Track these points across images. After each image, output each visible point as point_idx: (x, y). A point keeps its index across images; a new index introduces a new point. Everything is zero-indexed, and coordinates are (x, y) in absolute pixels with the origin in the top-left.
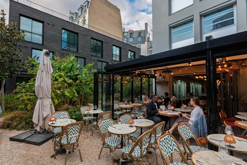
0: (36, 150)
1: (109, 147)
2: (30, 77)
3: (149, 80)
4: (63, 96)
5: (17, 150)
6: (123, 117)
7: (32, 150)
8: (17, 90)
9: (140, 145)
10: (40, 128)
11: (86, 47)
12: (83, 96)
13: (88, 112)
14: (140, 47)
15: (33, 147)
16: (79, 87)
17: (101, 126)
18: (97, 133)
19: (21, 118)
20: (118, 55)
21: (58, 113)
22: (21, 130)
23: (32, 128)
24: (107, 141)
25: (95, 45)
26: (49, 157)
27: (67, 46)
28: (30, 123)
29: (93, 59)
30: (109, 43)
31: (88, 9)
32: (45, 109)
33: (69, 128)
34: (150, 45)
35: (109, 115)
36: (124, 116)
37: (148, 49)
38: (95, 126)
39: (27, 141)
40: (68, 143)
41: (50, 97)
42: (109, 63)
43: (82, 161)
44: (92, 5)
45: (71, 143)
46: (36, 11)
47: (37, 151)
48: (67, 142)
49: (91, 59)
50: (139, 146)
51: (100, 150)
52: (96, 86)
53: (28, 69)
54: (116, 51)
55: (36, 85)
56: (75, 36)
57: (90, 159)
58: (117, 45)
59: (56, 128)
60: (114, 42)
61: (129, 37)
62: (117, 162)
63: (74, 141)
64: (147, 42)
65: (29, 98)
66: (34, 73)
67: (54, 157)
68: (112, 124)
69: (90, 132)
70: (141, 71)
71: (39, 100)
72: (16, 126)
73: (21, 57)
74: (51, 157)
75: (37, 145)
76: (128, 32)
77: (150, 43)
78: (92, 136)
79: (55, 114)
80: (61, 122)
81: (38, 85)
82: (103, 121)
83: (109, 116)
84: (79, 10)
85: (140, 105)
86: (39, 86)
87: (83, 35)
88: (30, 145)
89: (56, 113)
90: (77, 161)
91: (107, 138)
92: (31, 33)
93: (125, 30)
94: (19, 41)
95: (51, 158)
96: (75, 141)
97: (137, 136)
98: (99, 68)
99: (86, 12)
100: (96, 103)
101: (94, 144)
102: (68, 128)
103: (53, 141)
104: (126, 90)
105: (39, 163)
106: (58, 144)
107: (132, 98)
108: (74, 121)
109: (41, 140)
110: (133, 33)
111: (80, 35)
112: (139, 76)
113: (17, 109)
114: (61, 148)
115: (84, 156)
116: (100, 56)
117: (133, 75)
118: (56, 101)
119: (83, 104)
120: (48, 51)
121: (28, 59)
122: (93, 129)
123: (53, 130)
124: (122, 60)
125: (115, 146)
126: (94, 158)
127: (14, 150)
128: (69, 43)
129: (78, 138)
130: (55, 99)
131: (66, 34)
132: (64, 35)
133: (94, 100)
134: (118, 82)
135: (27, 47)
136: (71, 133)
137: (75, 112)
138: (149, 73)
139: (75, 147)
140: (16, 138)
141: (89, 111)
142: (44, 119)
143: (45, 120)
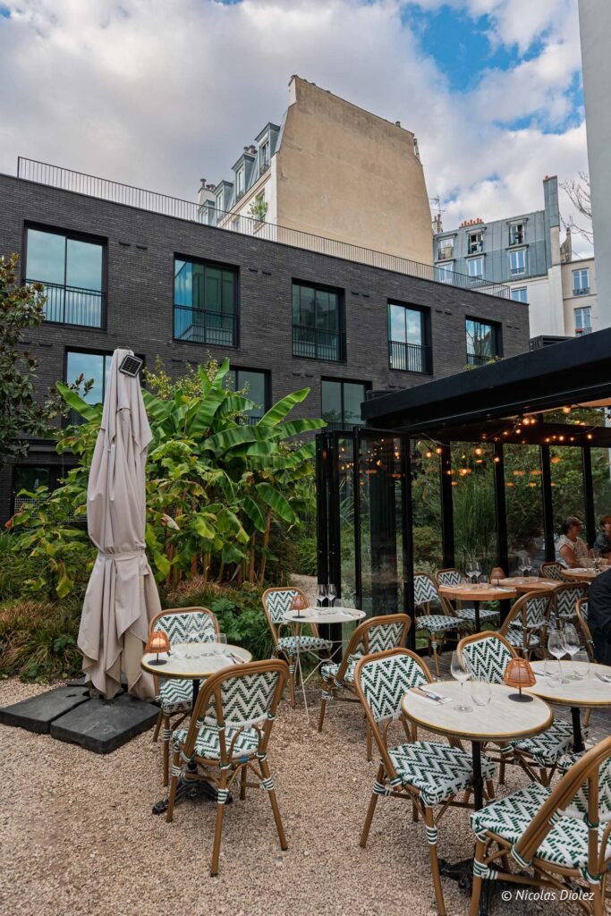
0: (92, 772)
1: (409, 792)
2: (63, 463)
3: (587, 456)
4: (188, 541)
5: (27, 765)
6: (471, 645)
7: (78, 769)
8: (21, 517)
9: (586, 804)
10: (108, 677)
11: (271, 324)
12: (267, 539)
13: (299, 617)
14: (524, 296)
15: (82, 759)
16: (250, 499)
17: (367, 687)
18: (340, 716)
19: (33, 632)
20: (414, 346)
21: (173, 616)
22: (37, 680)
23: (73, 675)
24: (400, 763)
25: (307, 311)
26: (145, 812)
27: (195, 324)
28: (67, 651)
29: (302, 371)
30: (370, 292)
31: (275, 157)
32: (123, 597)
33: (226, 685)
34: (577, 281)
35: (397, 630)
36: (475, 644)
37: (564, 300)
38: (330, 680)
39: (61, 730)
40: (225, 756)
41: (142, 548)
42: (377, 387)
43: (284, 848)
44: (291, 139)
45: (235, 754)
46: (81, 202)
47: (99, 776)
48: (218, 749)
49: (295, 375)
50: (581, 809)
51: (365, 803)
52: (328, 493)
53: (55, 431)
54: (405, 326)
55: (91, 495)
56: (222, 280)
57: (319, 844)
58: (410, 300)
59: (168, 683)
60: (394, 287)
61: (466, 255)
62: (456, 878)
63: (249, 747)
64: (559, 267)
65: (62, 549)
66: (81, 449)
67: (166, 814)
68: (419, 679)
69: (307, 709)
70: (541, 415)
71: (103, 559)
72: (17, 663)
73: (30, 387)
74: (156, 812)
75: (96, 751)
76: (456, 235)
77: (575, 272)
78: (320, 730)
79: (162, 619)
80: (190, 658)
81: (99, 495)
82: (374, 663)
83: (395, 640)
84: (236, 168)
85: (552, 585)
86: (103, 499)
87: (260, 273)
88: (70, 746)
89: (167, 616)
90: (265, 847)
91: (396, 749)
92: (63, 290)
93: (443, 226)
94: (24, 324)
95: (155, 816)
96: (253, 748)
97: (554, 749)
98: (329, 411)
99: (268, 173)
100: (328, 573)
101: (330, 770)
102: (222, 685)
103: (155, 740)
104: (468, 508)
105: (110, 832)
106: (182, 754)
107: (502, 549)
108: (244, 656)
109: (112, 729)
110: (482, 232)
111: (244, 273)
112: (532, 441)
113: (16, 594)
114: (192, 776)
115: (292, 823)
116: (333, 354)
117: (499, 435)
118: (164, 564)
119: (267, 577)
120: (132, 354)
121: (53, 391)
122: (324, 697)
123: (158, 692)
124: (435, 365)
125: (444, 795)
126: (339, 838)
127: (15, 765)
128: (199, 311)
129: (262, 733)
130: (159, 554)
131: (189, 275)
132: (182, 280)
133: (321, 558)
134: (423, 473)
135: (50, 346)
136: (236, 711)
137: (237, 611)
138: (583, 424)
139: (251, 777)
140: (21, 714)
141: (302, 613)
142: (122, 640)
143: (124, 647)
